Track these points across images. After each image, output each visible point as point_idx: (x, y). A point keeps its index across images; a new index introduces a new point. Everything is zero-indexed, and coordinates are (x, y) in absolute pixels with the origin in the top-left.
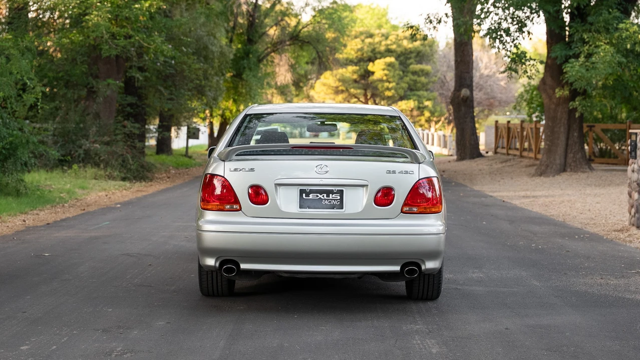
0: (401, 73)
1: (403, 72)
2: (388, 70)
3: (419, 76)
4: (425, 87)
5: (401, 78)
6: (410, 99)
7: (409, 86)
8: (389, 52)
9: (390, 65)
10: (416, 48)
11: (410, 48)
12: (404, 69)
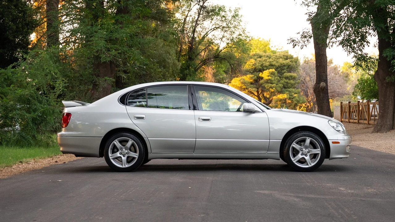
0: (279, 78)
1: (280, 78)
2: (271, 76)
3: (289, 80)
4: (293, 86)
5: (279, 81)
6: (285, 93)
7: (284, 85)
8: (271, 66)
9: (272, 74)
10: (287, 63)
11: (283, 63)
12: (280, 76)
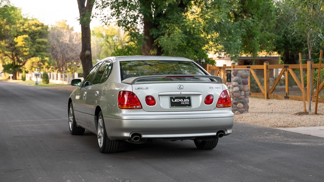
0: (32, 43)
2: (25, 41)
3: (41, 45)
4: (44, 50)
5: (32, 46)
6: (37, 56)
7: (36, 49)
8: (25, 32)
9: (26, 39)
10: (39, 30)
11: (36, 30)
12: (33, 41)
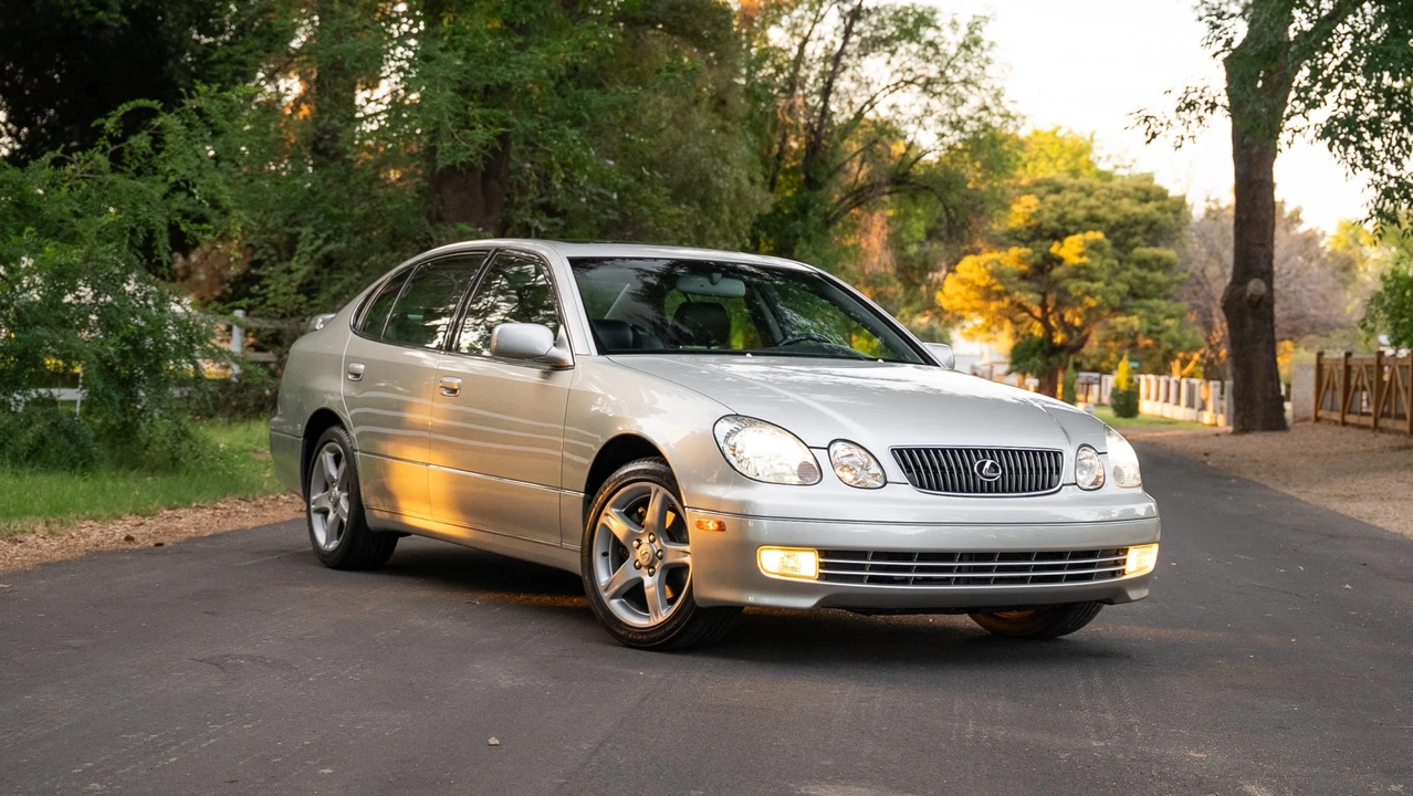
0: (1116, 262)
1: (1121, 261)
2: (1090, 256)
3: (1152, 270)
4: (1162, 292)
5: (1116, 273)
6: (1133, 314)
7: (1131, 288)
8: (1093, 221)
9: (1094, 247)
10: (1146, 216)
11: (1134, 214)
12: (1121, 255)
